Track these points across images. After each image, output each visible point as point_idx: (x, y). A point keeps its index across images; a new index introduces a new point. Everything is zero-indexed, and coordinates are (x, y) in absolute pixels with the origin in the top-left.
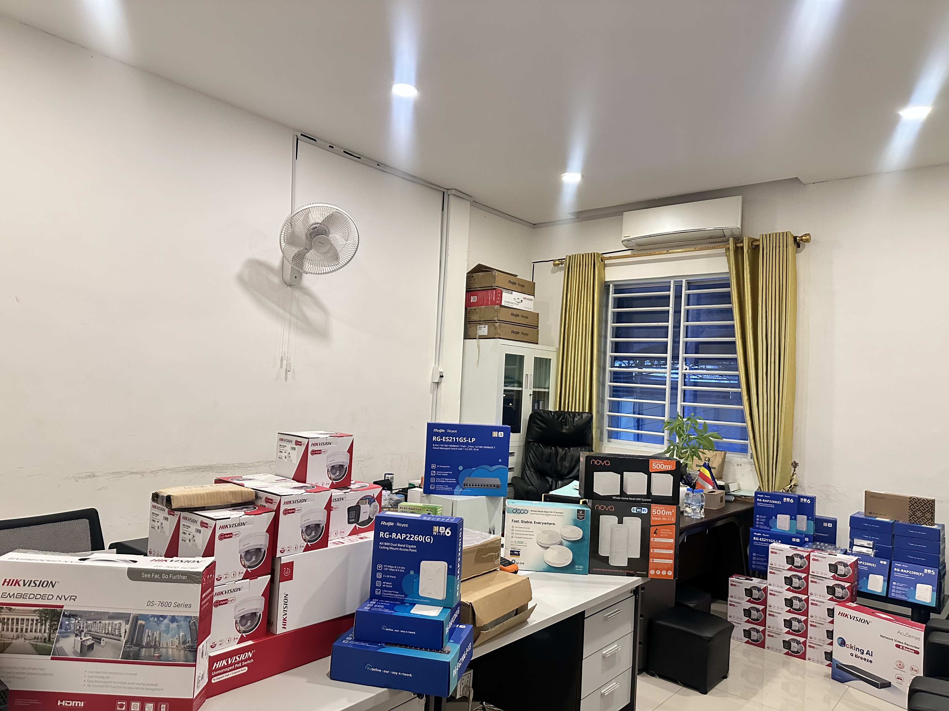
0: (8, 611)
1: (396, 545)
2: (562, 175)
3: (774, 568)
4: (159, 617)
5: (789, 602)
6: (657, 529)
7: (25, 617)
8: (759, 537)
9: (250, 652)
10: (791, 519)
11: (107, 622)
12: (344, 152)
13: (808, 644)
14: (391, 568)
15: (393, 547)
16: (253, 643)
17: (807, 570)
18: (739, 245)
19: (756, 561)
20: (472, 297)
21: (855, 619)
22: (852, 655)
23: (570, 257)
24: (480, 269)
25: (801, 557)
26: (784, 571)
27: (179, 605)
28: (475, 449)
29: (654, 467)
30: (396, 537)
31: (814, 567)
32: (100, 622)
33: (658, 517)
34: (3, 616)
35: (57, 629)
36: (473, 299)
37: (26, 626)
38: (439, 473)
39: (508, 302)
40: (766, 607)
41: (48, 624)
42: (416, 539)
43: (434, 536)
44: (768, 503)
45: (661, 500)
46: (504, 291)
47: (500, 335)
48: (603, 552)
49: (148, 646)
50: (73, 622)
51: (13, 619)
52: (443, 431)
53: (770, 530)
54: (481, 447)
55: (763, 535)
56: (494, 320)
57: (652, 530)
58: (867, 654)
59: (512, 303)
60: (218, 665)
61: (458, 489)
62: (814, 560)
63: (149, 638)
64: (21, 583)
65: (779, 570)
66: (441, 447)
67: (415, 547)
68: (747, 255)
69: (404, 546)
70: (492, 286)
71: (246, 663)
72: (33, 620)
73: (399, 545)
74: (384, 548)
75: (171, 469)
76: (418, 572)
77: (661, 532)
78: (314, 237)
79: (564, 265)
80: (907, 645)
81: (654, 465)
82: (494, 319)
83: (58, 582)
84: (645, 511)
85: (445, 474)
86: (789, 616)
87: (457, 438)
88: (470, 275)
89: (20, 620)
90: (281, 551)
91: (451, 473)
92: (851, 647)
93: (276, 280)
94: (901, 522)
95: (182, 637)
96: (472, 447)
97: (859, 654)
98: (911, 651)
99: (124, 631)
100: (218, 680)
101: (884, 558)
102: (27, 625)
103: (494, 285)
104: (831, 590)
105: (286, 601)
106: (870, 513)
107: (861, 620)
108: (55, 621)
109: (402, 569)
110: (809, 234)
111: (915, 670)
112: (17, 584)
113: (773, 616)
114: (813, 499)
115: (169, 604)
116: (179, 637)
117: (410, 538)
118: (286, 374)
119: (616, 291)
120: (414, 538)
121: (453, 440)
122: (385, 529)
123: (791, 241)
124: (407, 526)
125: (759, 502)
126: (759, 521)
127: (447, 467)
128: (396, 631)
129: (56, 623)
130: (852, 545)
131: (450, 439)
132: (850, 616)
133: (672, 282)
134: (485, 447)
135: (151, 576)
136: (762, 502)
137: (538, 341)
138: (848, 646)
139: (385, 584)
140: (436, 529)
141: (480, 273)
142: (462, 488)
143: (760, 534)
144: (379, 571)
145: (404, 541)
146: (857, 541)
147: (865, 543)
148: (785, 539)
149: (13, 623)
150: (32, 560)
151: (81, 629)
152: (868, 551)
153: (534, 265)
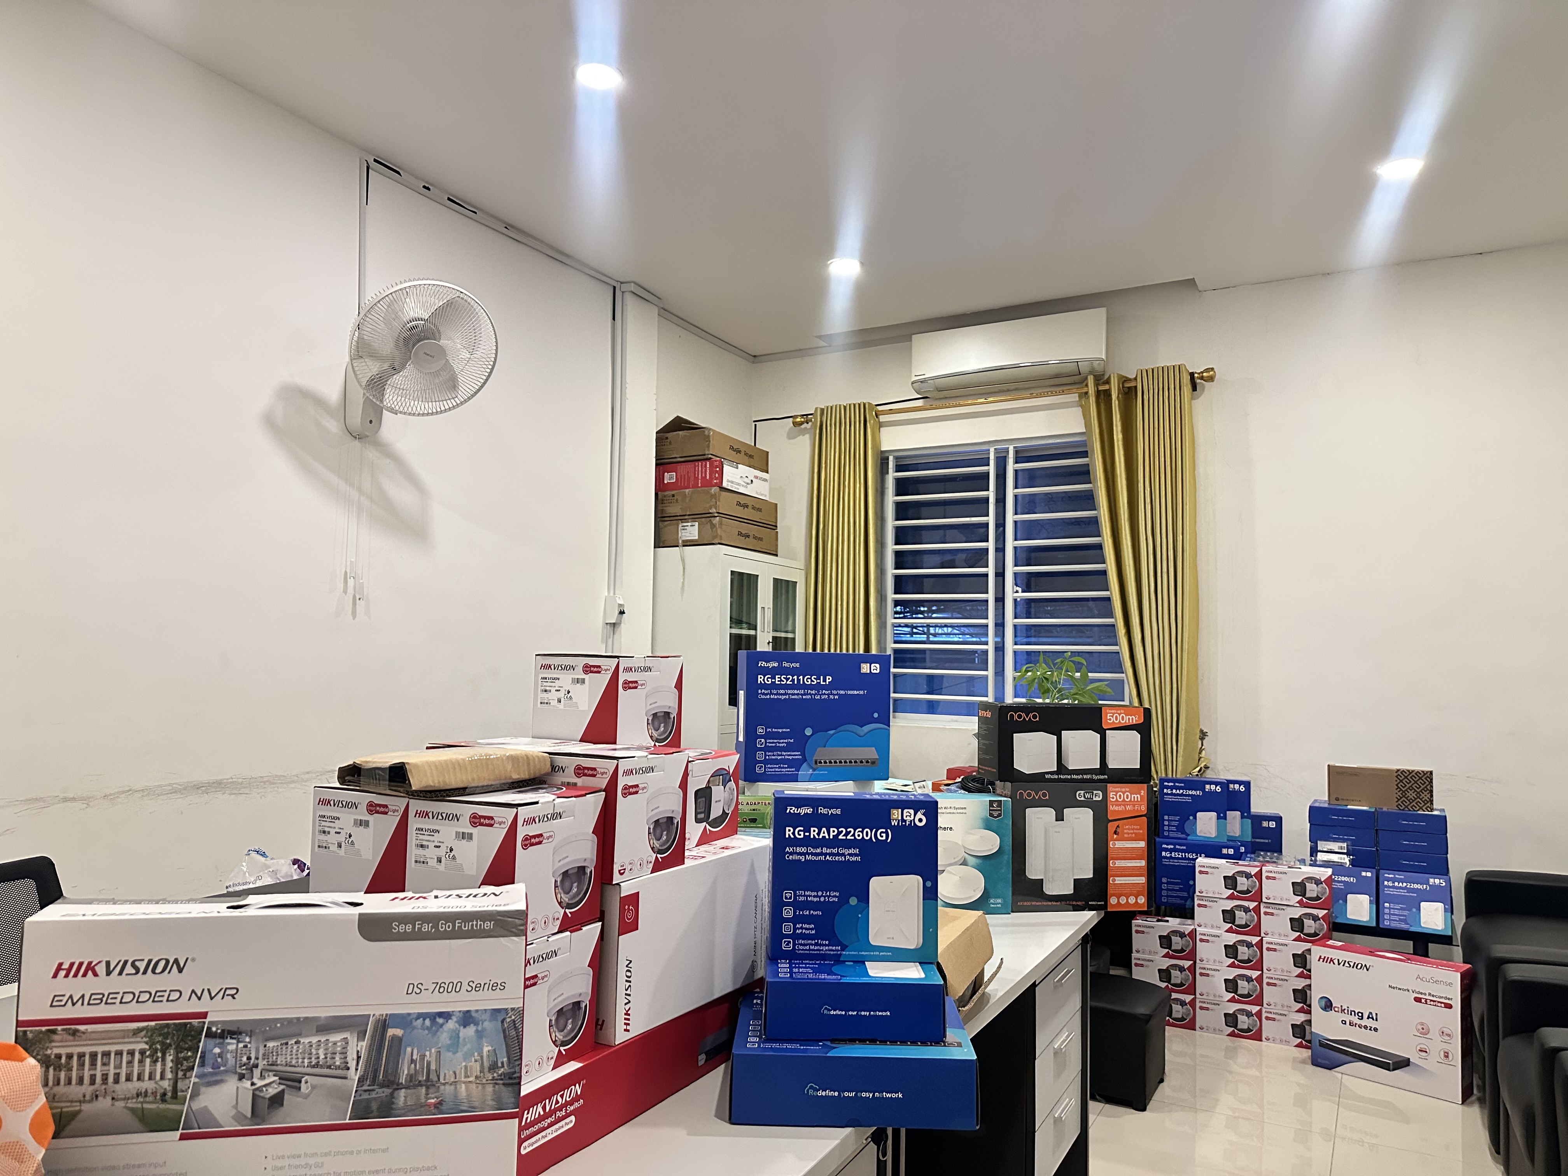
0: (71, 1038)
1: (819, 850)
2: (829, 262)
3: (1204, 898)
4: (433, 1016)
5: (1231, 951)
6: (1118, 826)
7: (113, 1048)
8: (1171, 851)
9: (577, 1085)
10: (1219, 818)
11: (314, 1040)
12: (449, 199)
13: (1264, 1015)
14: (812, 896)
15: (812, 854)
16: (581, 1065)
17: (1258, 896)
18: (1101, 388)
19: (1167, 890)
20: (666, 474)
21: (1347, 964)
22: (1344, 1022)
23: (822, 410)
24: (678, 425)
25: (1248, 876)
26: (1221, 901)
27: (478, 987)
28: (832, 697)
29: (1110, 720)
30: (819, 834)
31: (1269, 889)
32: (297, 1042)
33: (1120, 805)
34: (56, 1051)
35: (193, 1068)
36: (669, 478)
37: (115, 1068)
38: (771, 742)
39: (732, 482)
40: (1195, 962)
41: (169, 1058)
42: (859, 836)
43: (893, 828)
44: (1182, 795)
45: (1123, 777)
46: (725, 462)
47: (721, 539)
48: (1033, 872)
49: (413, 1083)
50: (230, 1048)
51: (81, 1056)
52: (776, 665)
53: (1186, 839)
54: (842, 692)
55: (1178, 847)
56: (710, 513)
57: (1112, 827)
58: (1368, 1018)
59: (738, 484)
60: (529, 1115)
61: (805, 771)
62: (1268, 878)
63: (413, 1065)
64: (101, 969)
65: (1213, 900)
66: (773, 694)
67: (857, 851)
68: (1117, 402)
69: (835, 851)
70: (704, 455)
71: (572, 1108)
72: (131, 1053)
73: (825, 850)
74: (795, 857)
75: (142, 790)
76: (864, 898)
77: (1126, 831)
78: (414, 346)
79: (810, 423)
80: (1433, 996)
81: (1110, 718)
82: (711, 511)
83: (193, 960)
84: (1098, 796)
85: (783, 743)
86: (1232, 973)
87: (801, 677)
88: (663, 436)
89: (99, 1056)
90: (619, 871)
91: (792, 741)
92: (1343, 1011)
93: (333, 426)
94: (1385, 809)
95: (488, 1056)
96: (827, 692)
97: (1355, 1020)
98: (1439, 1004)
99: (355, 1057)
100: (531, 1148)
101: (1368, 867)
102: (119, 1066)
103: (707, 453)
104: (1297, 924)
105: (629, 974)
106: (1337, 799)
107: (1356, 966)
108: (188, 1049)
109: (834, 896)
110: (1212, 369)
111: (1447, 1035)
112: (90, 973)
113: (1208, 975)
114: (1247, 784)
115: (455, 987)
116: (482, 1057)
117: (846, 835)
118: (354, 604)
119: (899, 468)
120: (853, 835)
121: (793, 680)
122: (796, 821)
123: (1186, 379)
124: (839, 811)
125: (1167, 794)
126: (1168, 825)
127: (784, 730)
128: (850, 1013)
129: (189, 1054)
130: (1314, 851)
131: (787, 679)
132: (1338, 960)
133: (992, 450)
134: (850, 692)
135: (414, 927)
136: (1172, 794)
137: (777, 551)
138: (1336, 1009)
139: (802, 928)
140: (896, 814)
141: (680, 433)
142: (812, 768)
143: (1172, 847)
144: (788, 904)
145: (834, 842)
146: (1322, 845)
147: (1335, 846)
148: (1213, 850)
149: (81, 1065)
150: (125, 914)
151: (252, 1062)
152: (1341, 859)
153: (755, 425)
